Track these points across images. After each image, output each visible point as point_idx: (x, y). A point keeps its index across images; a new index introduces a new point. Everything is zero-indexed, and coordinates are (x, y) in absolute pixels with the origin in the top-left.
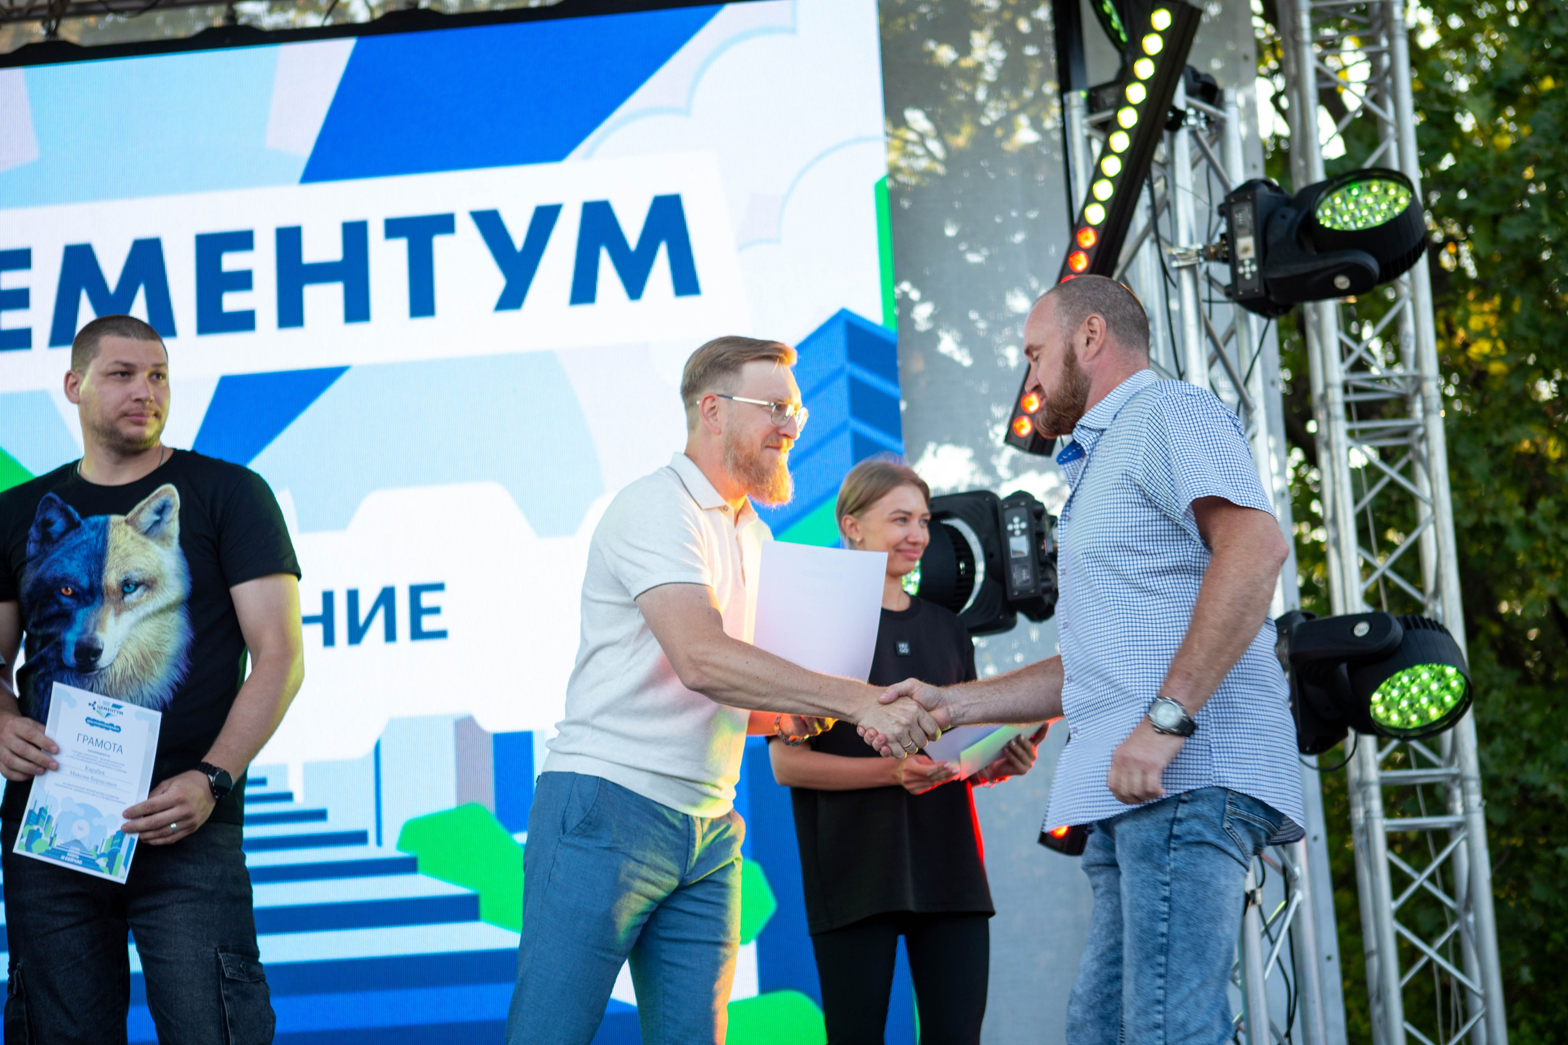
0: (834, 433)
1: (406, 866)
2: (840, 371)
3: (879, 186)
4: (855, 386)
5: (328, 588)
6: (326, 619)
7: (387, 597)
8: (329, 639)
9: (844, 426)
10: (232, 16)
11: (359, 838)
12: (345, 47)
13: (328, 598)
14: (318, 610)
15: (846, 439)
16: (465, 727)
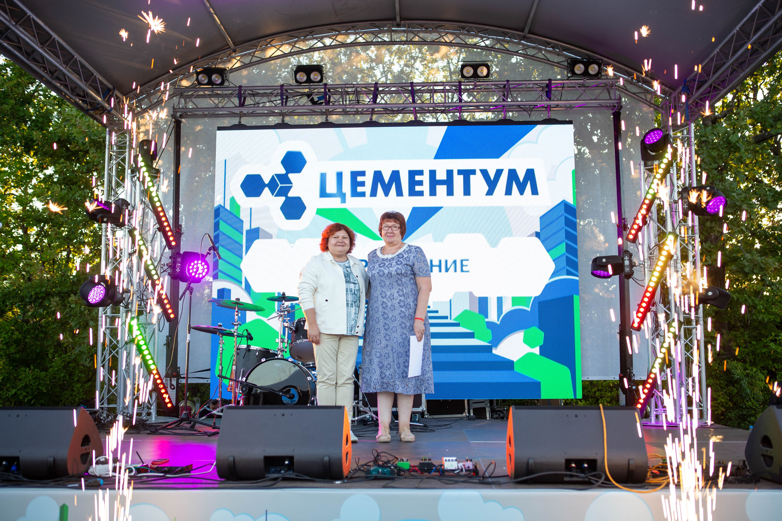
0: (561, 229)
1: (457, 325)
2: (563, 215)
3: (573, 171)
4: (566, 219)
5: (440, 258)
6: (440, 266)
7: (455, 262)
8: (440, 271)
9: (563, 228)
10: (416, 118)
11: (446, 318)
12: (445, 128)
13: (440, 261)
14: (438, 264)
15: (564, 231)
16: (471, 294)
